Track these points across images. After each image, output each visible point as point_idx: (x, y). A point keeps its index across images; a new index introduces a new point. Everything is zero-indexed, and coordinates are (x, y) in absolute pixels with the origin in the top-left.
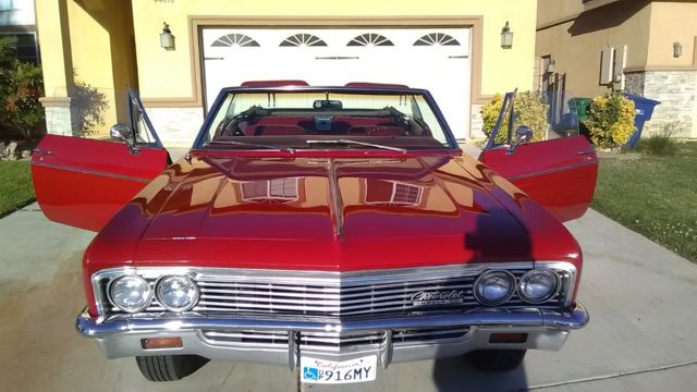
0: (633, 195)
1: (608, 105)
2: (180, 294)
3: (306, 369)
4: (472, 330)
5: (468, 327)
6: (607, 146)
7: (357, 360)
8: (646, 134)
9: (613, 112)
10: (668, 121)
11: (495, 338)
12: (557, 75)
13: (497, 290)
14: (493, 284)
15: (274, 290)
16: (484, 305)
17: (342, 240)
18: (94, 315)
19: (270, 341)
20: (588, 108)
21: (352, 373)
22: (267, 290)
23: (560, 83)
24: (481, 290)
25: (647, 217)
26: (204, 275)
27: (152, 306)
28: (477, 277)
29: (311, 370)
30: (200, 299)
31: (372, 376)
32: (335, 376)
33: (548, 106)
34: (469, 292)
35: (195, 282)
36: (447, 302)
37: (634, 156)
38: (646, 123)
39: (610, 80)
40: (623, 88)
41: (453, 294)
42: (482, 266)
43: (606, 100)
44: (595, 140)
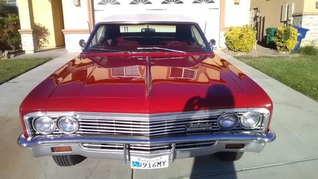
0: (296, 73)
1: (285, 31)
2: (69, 125)
3: (133, 162)
4: (216, 143)
5: (215, 141)
6: (284, 51)
7: (159, 158)
8: (303, 45)
9: (287, 34)
10: (313, 38)
11: (228, 146)
12: (261, 17)
13: (229, 123)
14: (227, 120)
15: (116, 123)
16: (223, 130)
17: (150, 97)
18: (27, 136)
19: (115, 148)
20: (275, 33)
21: (156, 164)
22: (113, 123)
23: (262, 21)
24: (221, 122)
25: (303, 84)
26: (80, 116)
27: (55, 131)
28: (219, 116)
29: (136, 162)
30: (79, 128)
31: (167, 165)
32: (148, 165)
33: (256, 32)
34: (215, 124)
35: (77, 119)
36: (204, 128)
37: (297, 55)
38: (303, 40)
39: (286, 19)
40: (292, 23)
41: (207, 125)
42: (221, 111)
43: (284, 29)
44: (278, 48)
